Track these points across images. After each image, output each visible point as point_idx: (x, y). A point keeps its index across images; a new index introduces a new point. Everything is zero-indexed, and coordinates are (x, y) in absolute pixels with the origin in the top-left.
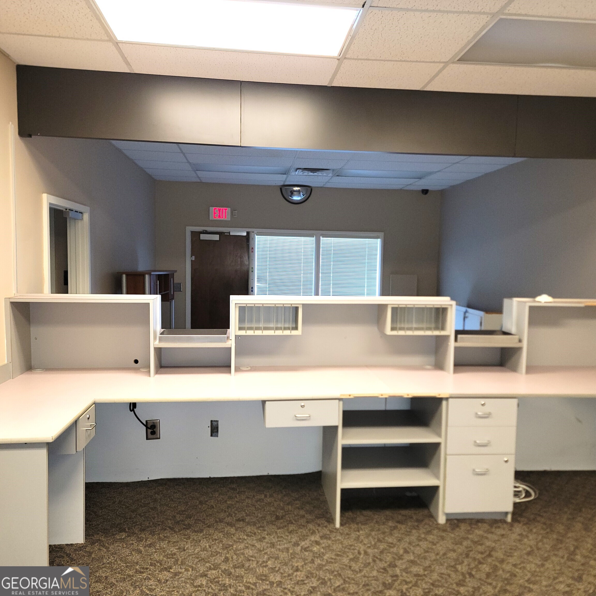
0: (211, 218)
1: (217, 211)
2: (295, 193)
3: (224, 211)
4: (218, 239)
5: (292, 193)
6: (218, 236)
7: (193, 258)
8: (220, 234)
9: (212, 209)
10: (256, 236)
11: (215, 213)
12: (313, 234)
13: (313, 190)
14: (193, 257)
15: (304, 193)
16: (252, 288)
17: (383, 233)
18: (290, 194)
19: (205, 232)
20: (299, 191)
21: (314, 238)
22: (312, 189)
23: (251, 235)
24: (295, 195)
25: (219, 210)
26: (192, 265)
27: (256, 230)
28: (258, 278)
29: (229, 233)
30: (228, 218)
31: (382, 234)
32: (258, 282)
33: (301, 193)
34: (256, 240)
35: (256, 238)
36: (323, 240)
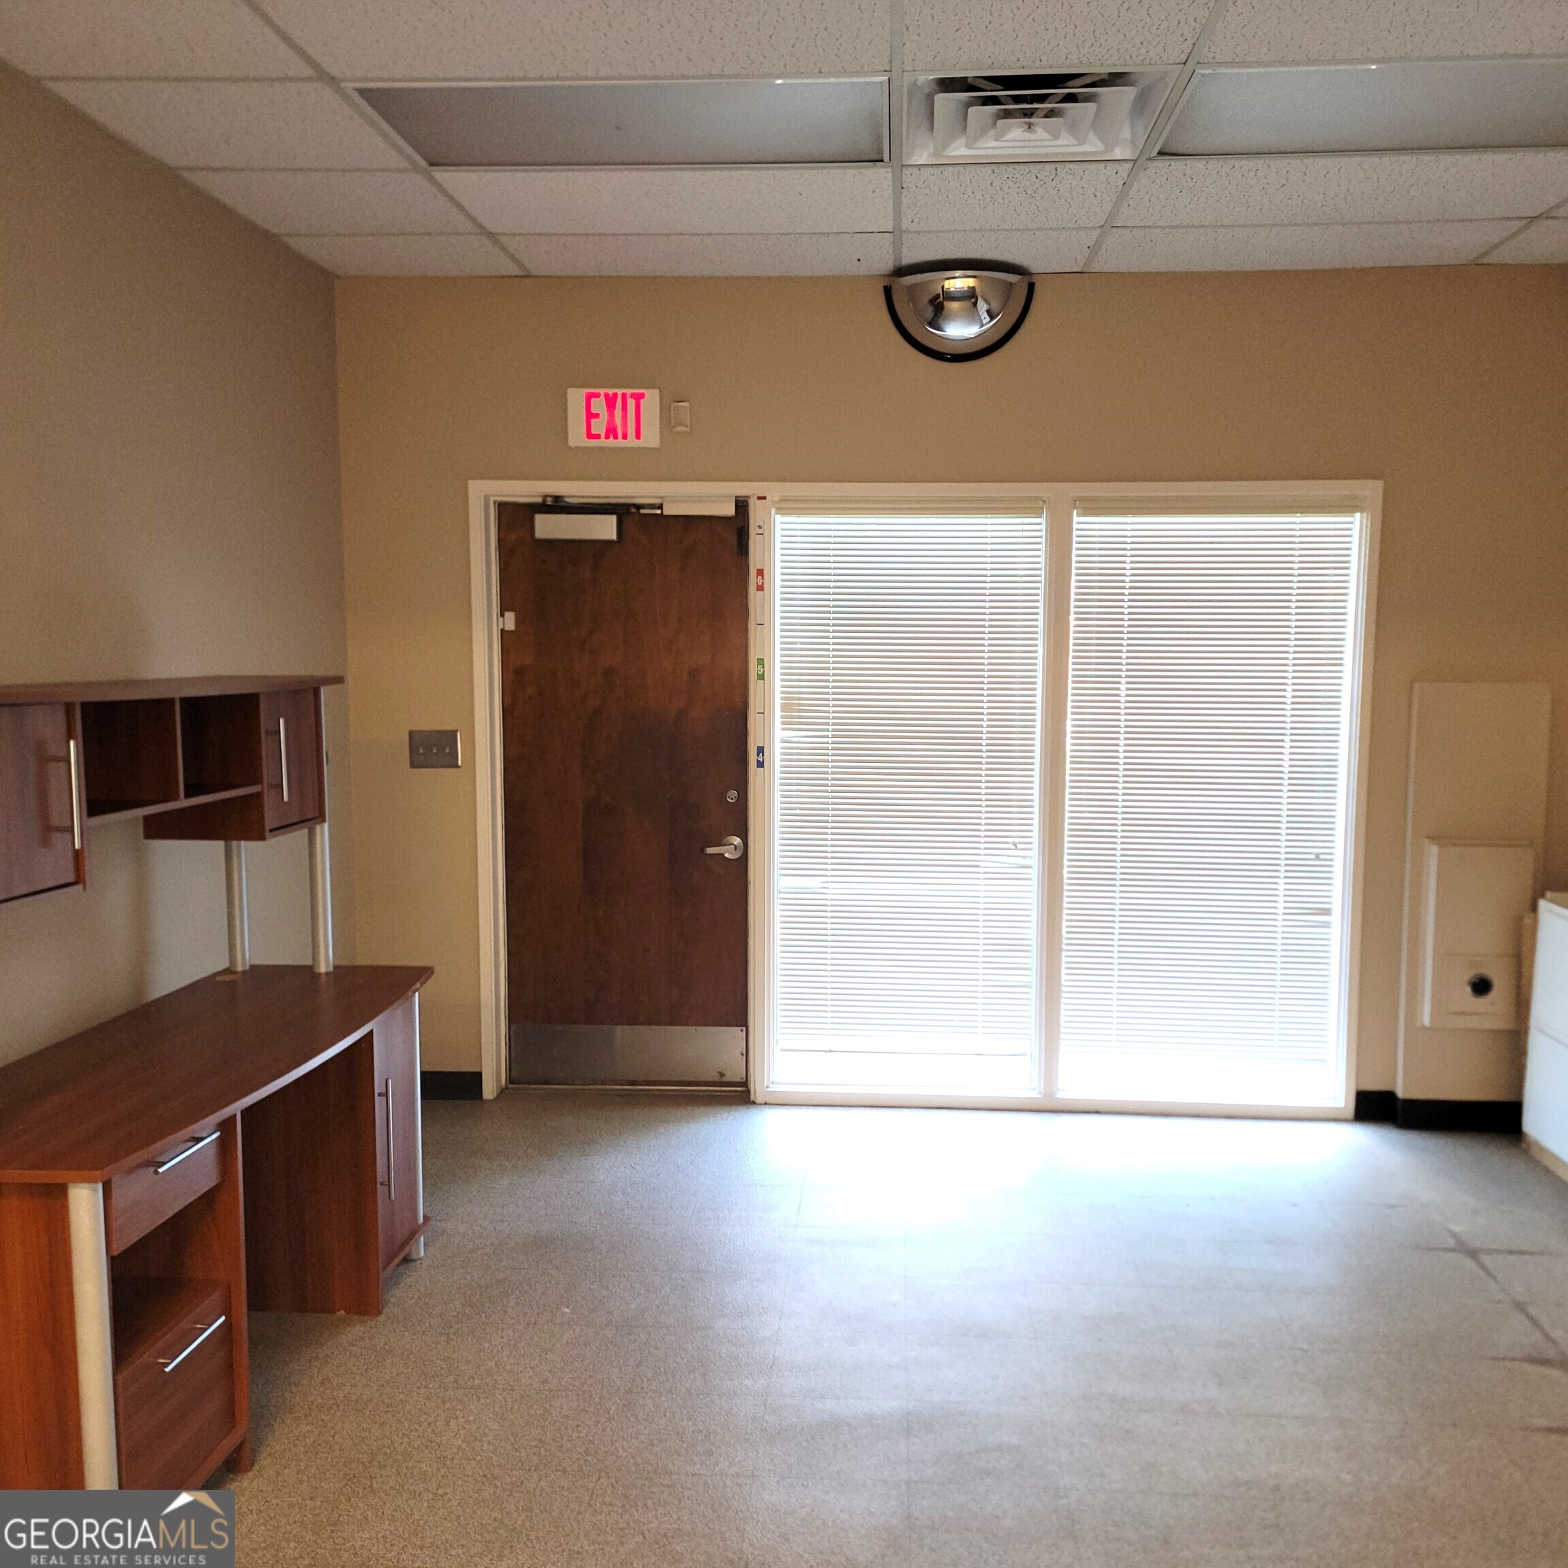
0: (577, 437)
1: (599, 405)
2: (954, 306)
3: (631, 403)
4: (613, 535)
5: (938, 307)
6: (613, 519)
7: (510, 621)
8: (623, 511)
9: (576, 398)
10: (779, 519)
11: (590, 416)
12: (1037, 499)
13: (1038, 288)
14: (510, 617)
15: (995, 306)
16: (761, 750)
17: (1380, 484)
18: (929, 312)
19: (549, 501)
20: (970, 296)
21: (1043, 520)
22: (1031, 287)
23: (755, 509)
24: (951, 317)
25: (611, 402)
26: (505, 651)
27: (774, 490)
28: (784, 708)
29: (661, 507)
30: (651, 436)
31: (1373, 489)
32: (788, 723)
33: (982, 307)
34: (778, 533)
35: (778, 527)
36: (1085, 526)
